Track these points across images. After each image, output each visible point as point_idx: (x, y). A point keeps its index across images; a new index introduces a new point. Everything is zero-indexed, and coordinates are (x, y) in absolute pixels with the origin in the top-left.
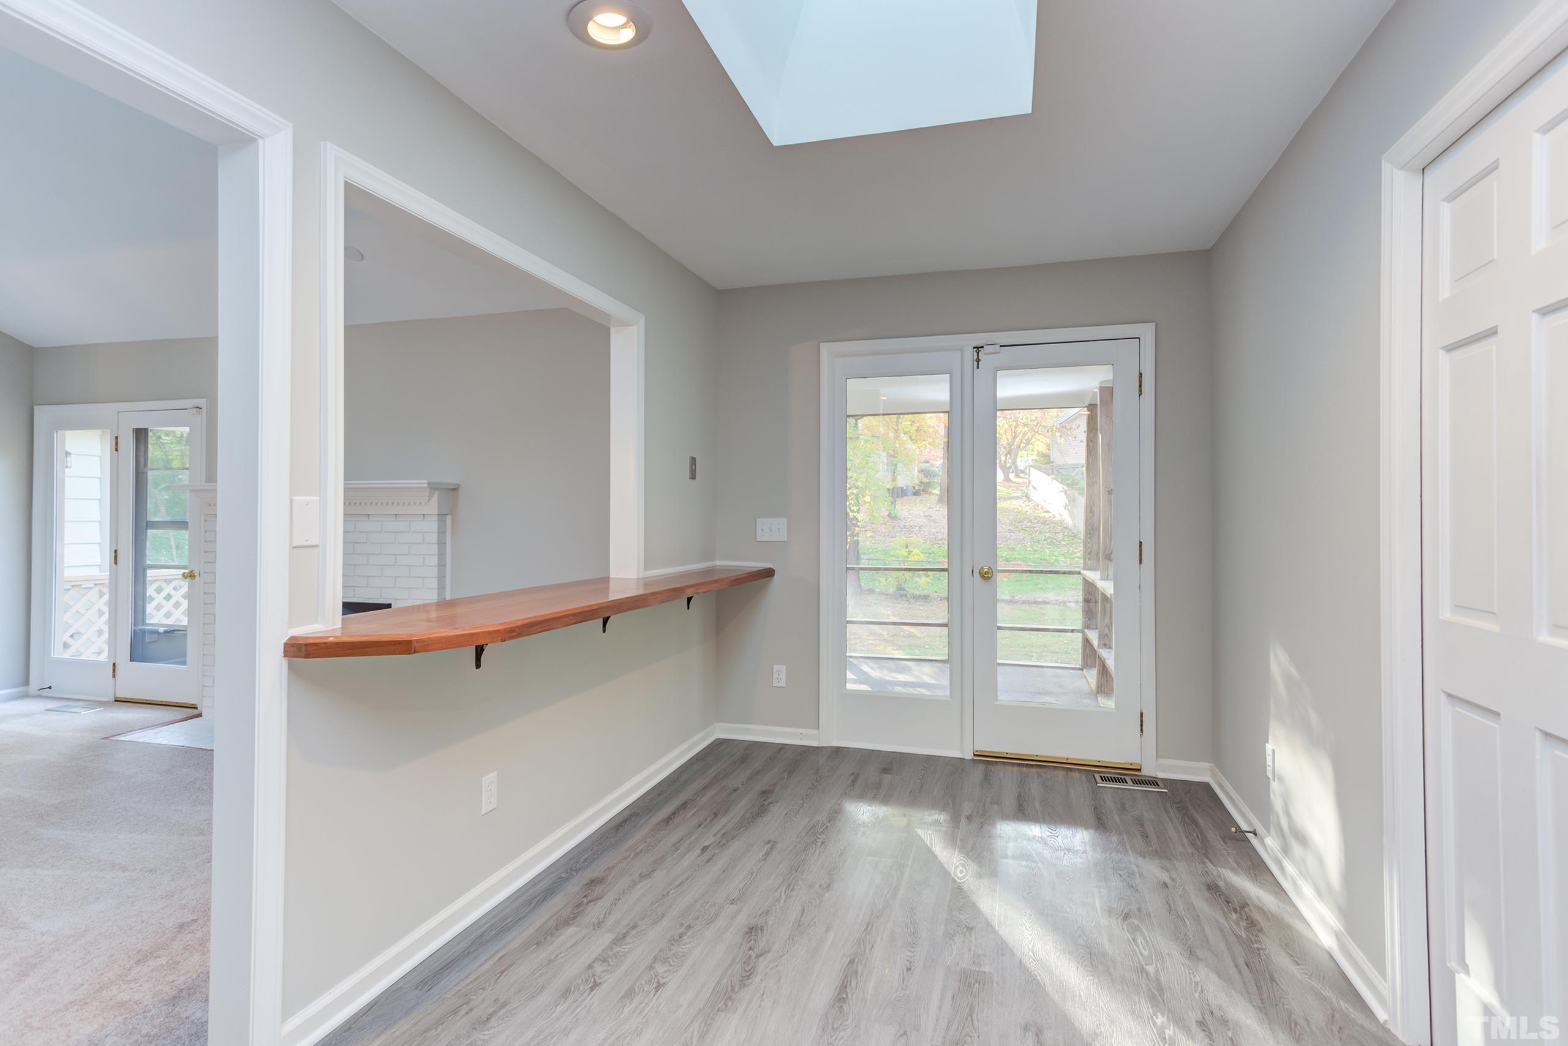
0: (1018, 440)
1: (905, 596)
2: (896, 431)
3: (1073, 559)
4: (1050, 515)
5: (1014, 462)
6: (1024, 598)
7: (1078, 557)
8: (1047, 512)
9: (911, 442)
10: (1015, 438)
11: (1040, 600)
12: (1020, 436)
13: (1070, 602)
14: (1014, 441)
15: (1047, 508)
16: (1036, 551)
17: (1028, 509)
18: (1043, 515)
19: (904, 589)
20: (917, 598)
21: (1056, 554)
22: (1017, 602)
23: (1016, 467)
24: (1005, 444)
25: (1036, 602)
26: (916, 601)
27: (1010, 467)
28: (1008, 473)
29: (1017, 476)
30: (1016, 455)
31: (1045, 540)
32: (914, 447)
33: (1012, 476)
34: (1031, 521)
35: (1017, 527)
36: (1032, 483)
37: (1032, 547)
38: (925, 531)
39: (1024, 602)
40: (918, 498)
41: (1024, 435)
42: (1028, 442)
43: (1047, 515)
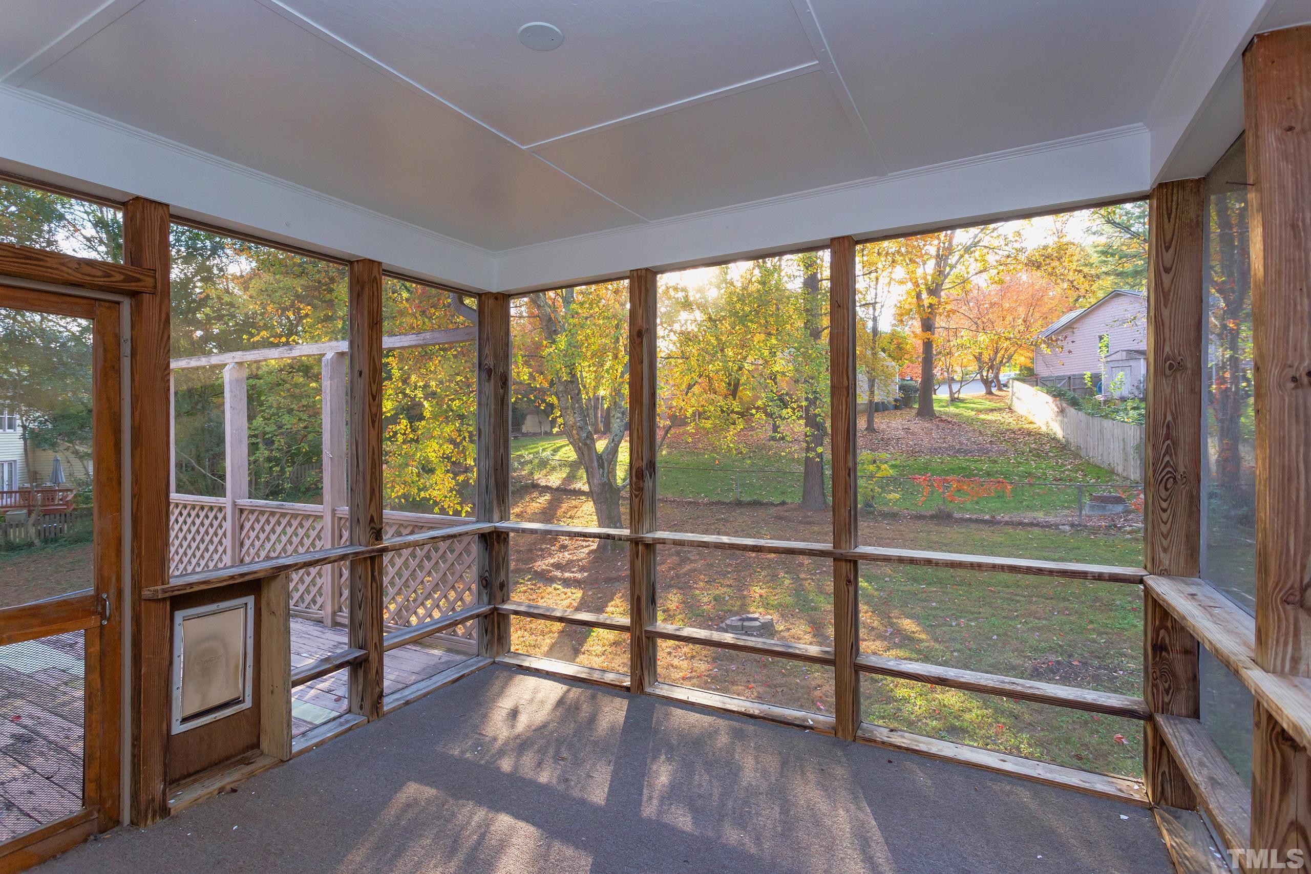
0: (999, 355)
1: (872, 513)
2: (873, 349)
3: (1063, 472)
4: (1035, 426)
5: (997, 377)
6: (1007, 518)
7: (1068, 470)
8: (1031, 423)
9: (890, 359)
10: (996, 353)
11: (1026, 521)
12: (1002, 352)
13: (1063, 525)
14: (996, 356)
15: (1031, 419)
16: (1020, 463)
17: (1011, 420)
18: (1027, 426)
19: (871, 506)
20: (885, 515)
21: (1044, 466)
22: (999, 523)
23: (998, 381)
24: (987, 360)
25: (1020, 524)
26: (884, 519)
27: (992, 381)
28: (990, 387)
29: (1000, 389)
30: (999, 369)
31: (1030, 452)
32: (894, 363)
33: (994, 390)
34: (1014, 432)
35: (999, 438)
36: (1016, 395)
37: (1015, 459)
38: (902, 444)
39: (1007, 523)
40: (899, 412)
41: (1006, 350)
42: (1010, 358)
43: (1031, 426)
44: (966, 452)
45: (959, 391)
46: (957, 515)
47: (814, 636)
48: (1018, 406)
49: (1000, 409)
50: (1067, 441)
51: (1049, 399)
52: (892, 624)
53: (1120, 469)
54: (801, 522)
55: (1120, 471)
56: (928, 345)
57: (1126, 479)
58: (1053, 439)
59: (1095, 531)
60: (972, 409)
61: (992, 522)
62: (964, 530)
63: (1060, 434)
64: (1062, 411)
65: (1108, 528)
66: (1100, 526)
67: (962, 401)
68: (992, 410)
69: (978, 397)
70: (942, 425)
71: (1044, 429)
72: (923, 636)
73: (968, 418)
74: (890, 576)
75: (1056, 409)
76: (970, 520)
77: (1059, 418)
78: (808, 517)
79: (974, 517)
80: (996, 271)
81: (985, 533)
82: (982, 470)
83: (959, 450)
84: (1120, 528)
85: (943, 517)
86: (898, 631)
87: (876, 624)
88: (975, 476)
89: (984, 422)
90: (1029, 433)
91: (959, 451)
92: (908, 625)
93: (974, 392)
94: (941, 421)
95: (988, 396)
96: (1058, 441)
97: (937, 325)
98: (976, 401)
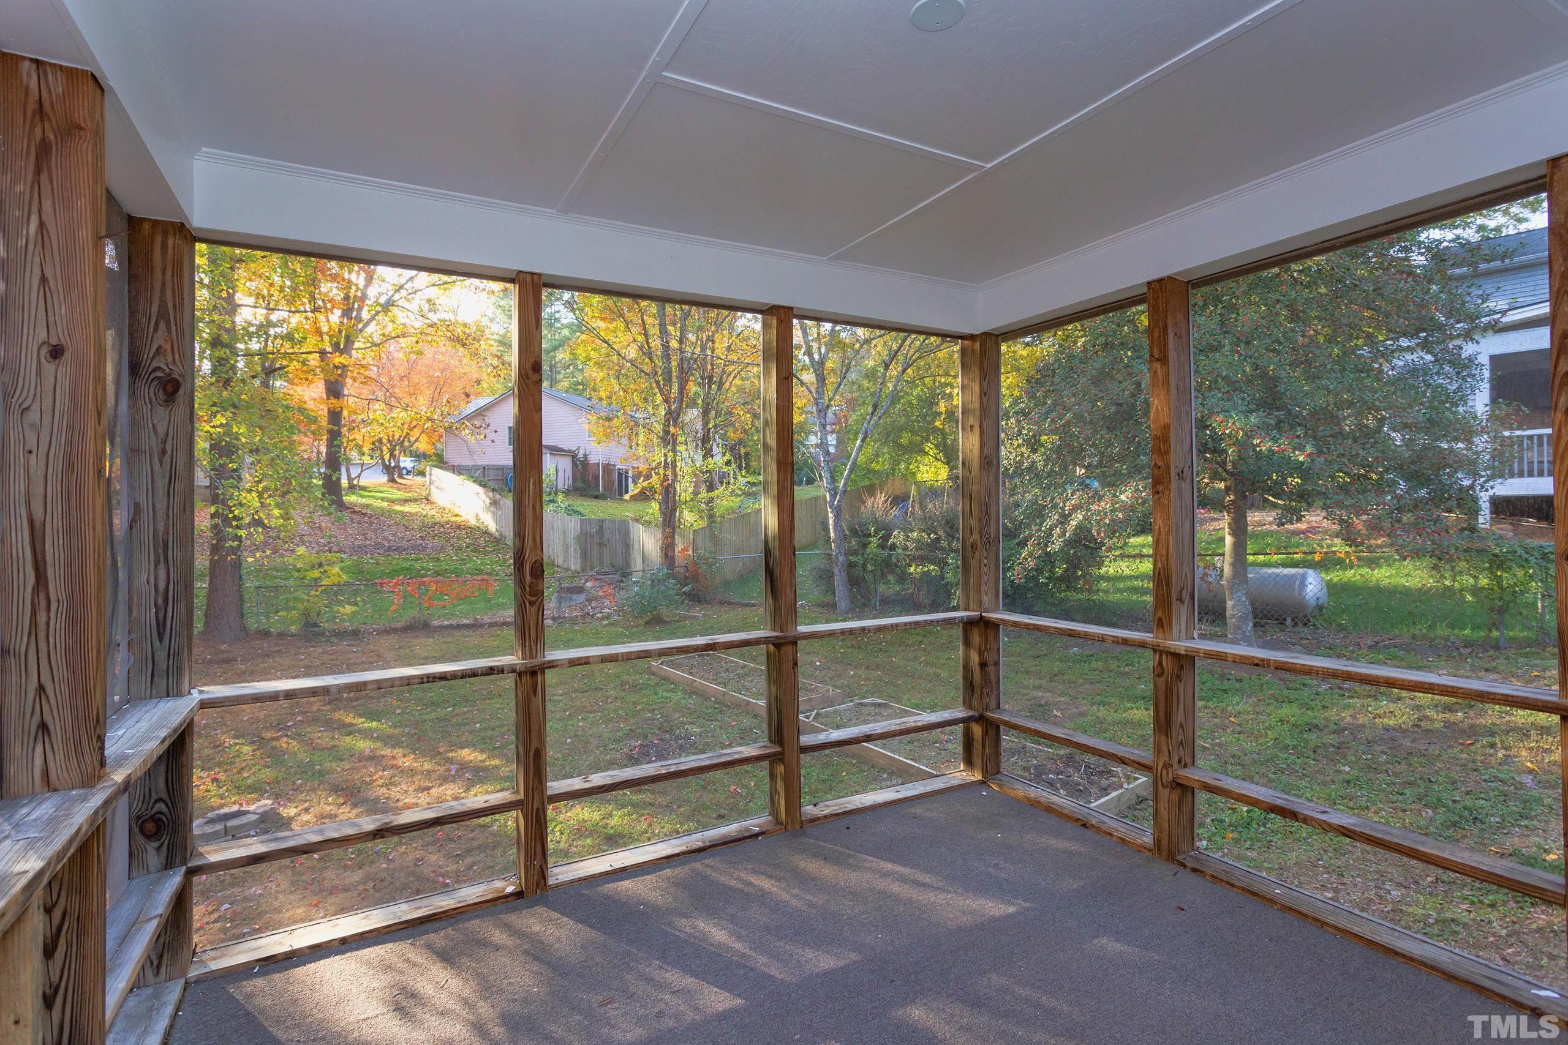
4: (462, 518)
18: (454, 519)
22: (482, 626)
34: (442, 526)
35: (429, 533)
39: (491, 625)
43: (458, 519)
44: (400, 550)
45: (359, 476)
46: (435, 623)
47: (355, 806)
48: (436, 495)
49: (416, 500)
50: (501, 535)
51: (480, 490)
52: (450, 761)
53: (560, 561)
54: (210, 661)
55: (560, 563)
56: (335, 416)
57: (567, 570)
58: (485, 532)
59: (574, 621)
60: (383, 499)
61: (475, 626)
62: (450, 639)
63: (492, 527)
64: (494, 503)
65: (583, 617)
66: (576, 616)
67: (364, 488)
68: (406, 501)
69: (380, 485)
70: (356, 517)
71: (473, 522)
72: (496, 762)
73: (383, 509)
74: (399, 707)
75: (488, 501)
76: (450, 626)
77: (492, 509)
78: (222, 652)
79: (454, 622)
80: (415, 339)
81: (473, 639)
82: (429, 570)
83: (389, 547)
84: (593, 616)
85: (420, 627)
86: (464, 766)
87: (427, 766)
88: (422, 576)
89: (403, 515)
90: (459, 527)
91: (389, 549)
92: (467, 755)
93: (374, 478)
94: (354, 512)
95: (391, 484)
96: (491, 535)
97: (346, 392)
98: (381, 489)
